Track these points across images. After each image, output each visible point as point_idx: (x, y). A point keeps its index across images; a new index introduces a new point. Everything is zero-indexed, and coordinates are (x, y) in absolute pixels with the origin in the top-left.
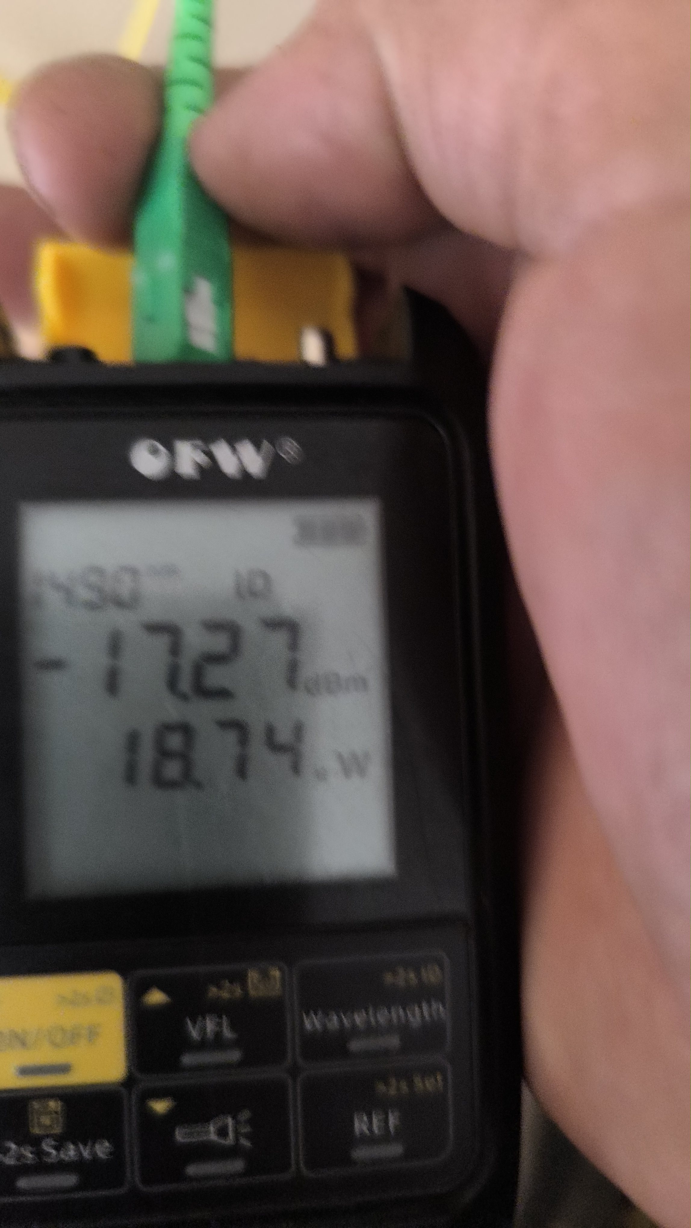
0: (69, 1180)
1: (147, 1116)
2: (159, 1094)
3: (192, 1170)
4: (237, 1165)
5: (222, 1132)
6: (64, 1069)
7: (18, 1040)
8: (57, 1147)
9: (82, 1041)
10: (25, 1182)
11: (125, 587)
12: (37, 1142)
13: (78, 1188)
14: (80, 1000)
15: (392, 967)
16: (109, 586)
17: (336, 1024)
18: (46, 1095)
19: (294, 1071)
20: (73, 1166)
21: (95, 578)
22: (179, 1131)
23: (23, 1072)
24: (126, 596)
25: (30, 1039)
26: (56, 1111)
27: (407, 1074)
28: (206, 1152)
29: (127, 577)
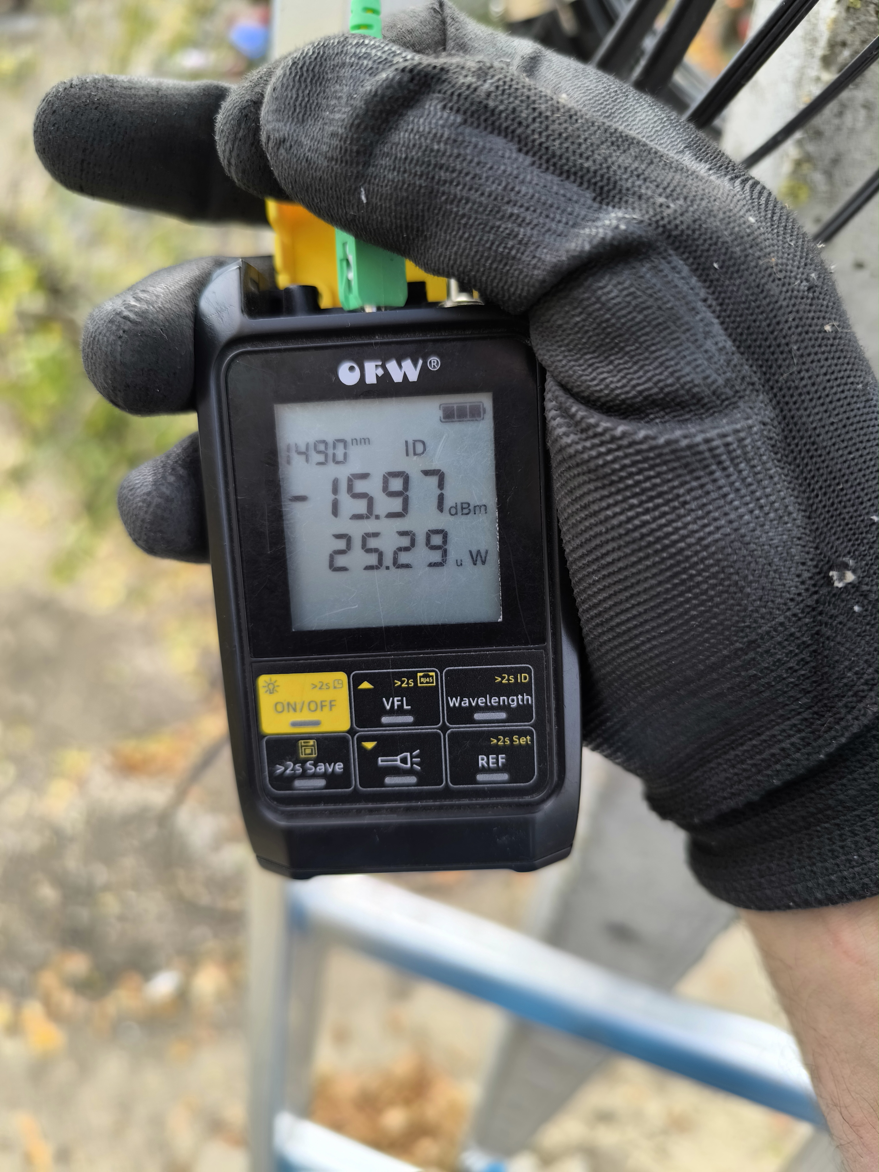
0: (322, 783)
1: (361, 749)
2: (370, 739)
3: (388, 780)
4: (413, 780)
5: (404, 761)
6: (317, 723)
7: (292, 707)
8: (315, 765)
9: (326, 709)
10: (298, 783)
11: (340, 452)
12: (304, 762)
13: (326, 787)
14: (324, 687)
15: (500, 673)
16: (330, 452)
17: (467, 704)
18: (308, 737)
19: (444, 729)
20: (324, 776)
21: (322, 447)
22: (380, 759)
23: (294, 724)
24: (340, 457)
25: (298, 707)
26: (313, 746)
27: (509, 734)
28: (396, 771)
29: (340, 446)
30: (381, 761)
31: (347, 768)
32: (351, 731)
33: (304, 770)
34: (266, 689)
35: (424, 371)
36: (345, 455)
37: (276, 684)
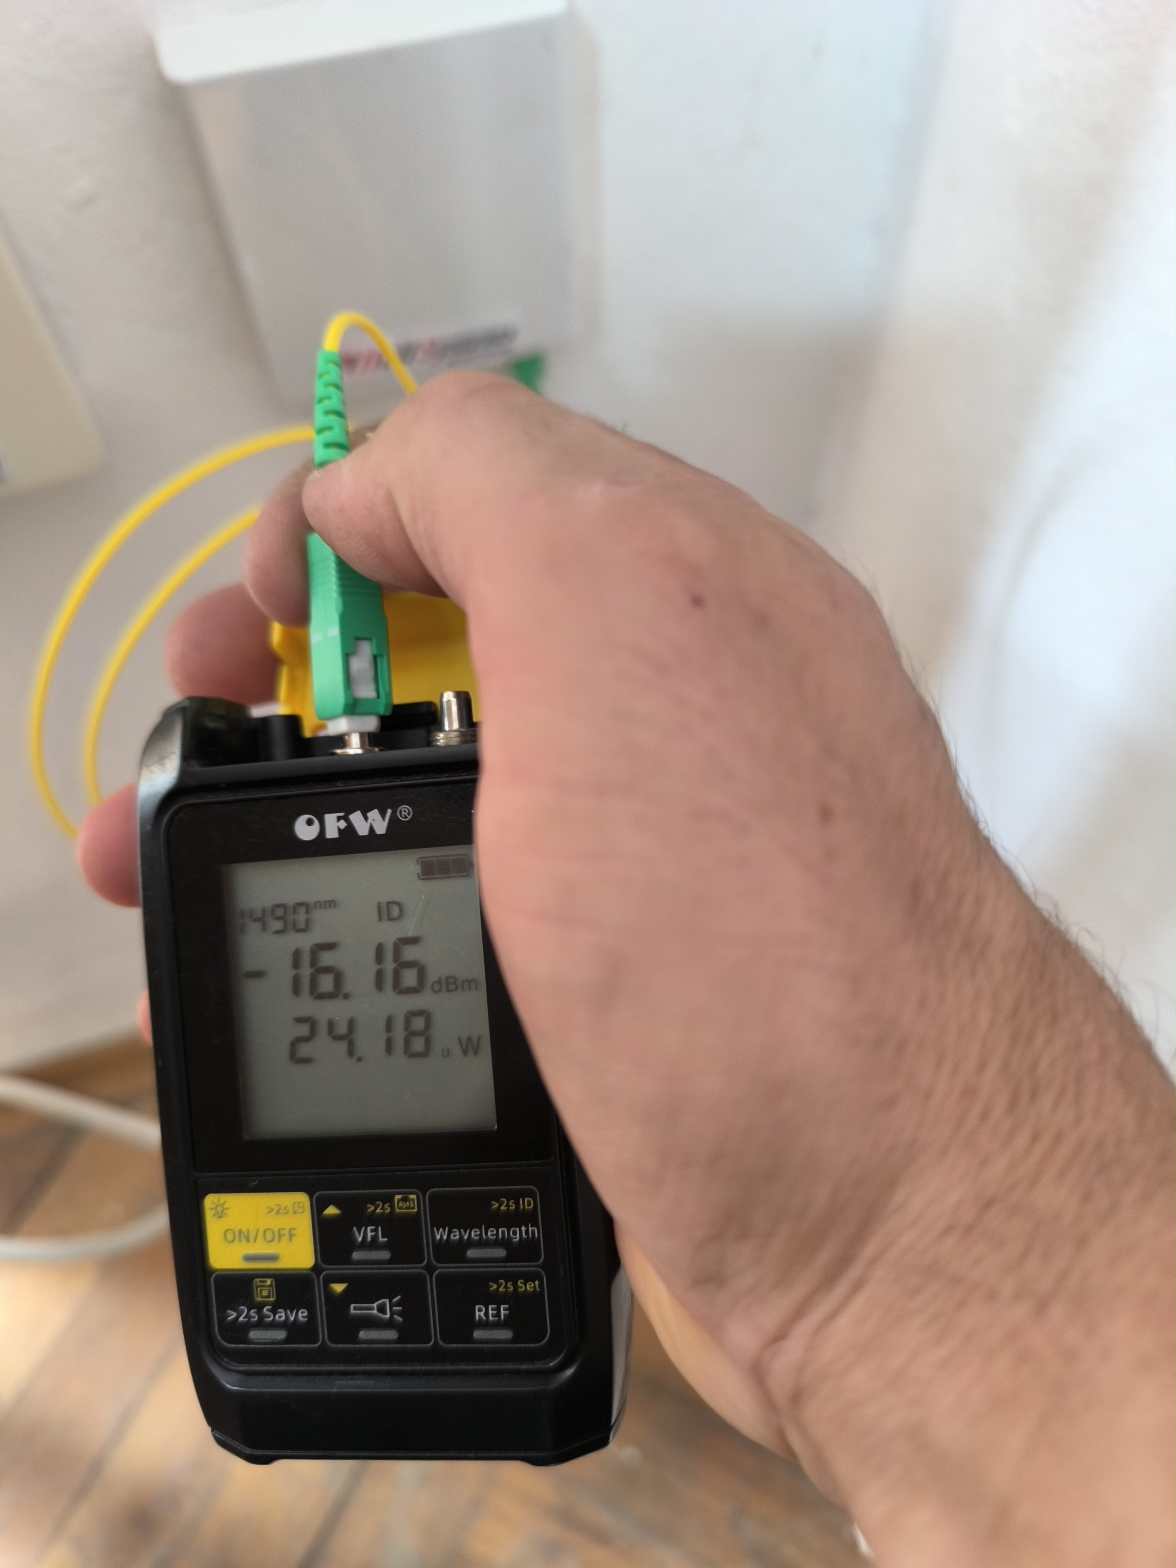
0: (281, 1335)
1: (329, 1294)
2: (339, 1280)
3: (363, 1334)
4: (392, 1335)
5: (381, 1309)
6: (273, 1258)
7: (243, 1236)
8: (274, 1312)
9: (285, 1239)
10: (253, 1335)
11: (301, 917)
12: (260, 1307)
13: (286, 1341)
14: (282, 1211)
15: (497, 1197)
16: (291, 918)
17: (458, 1237)
18: (264, 1275)
19: (430, 1269)
20: (284, 1325)
21: (280, 912)
22: (352, 1306)
23: (248, 1258)
24: (302, 925)
25: (252, 1236)
26: (271, 1286)
27: (512, 1278)
28: (371, 1323)
29: (302, 910)
30: (353, 1309)
31: (312, 1316)
32: (316, 1269)
33: (261, 1317)
34: (213, 1212)
35: (394, 822)
36: (307, 921)
37: (225, 1206)
